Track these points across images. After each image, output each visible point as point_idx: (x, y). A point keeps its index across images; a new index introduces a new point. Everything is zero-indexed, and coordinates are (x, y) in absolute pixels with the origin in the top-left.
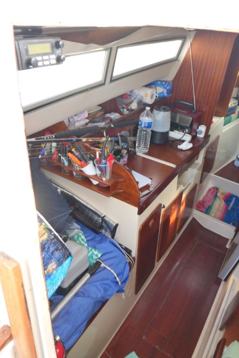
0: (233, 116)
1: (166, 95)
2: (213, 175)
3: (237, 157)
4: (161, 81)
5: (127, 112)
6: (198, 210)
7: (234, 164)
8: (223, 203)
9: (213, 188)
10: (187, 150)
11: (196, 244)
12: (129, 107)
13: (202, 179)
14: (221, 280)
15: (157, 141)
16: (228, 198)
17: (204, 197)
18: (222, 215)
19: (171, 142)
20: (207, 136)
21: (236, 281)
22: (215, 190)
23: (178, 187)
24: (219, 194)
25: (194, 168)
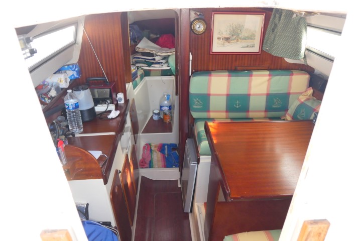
0: (138, 79)
1: (77, 76)
2: (141, 134)
3: (153, 113)
4: (68, 65)
5: (49, 100)
6: (142, 168)
7: (153, 120)
8: (159, 153)
9: (147, 144)
10: (117, 117)
11: (155, 196)
12: (49, 96)
13: (135, 140)
14: (188, 213)
15: (87, 119)
16: (161, 148)
17: (142, 156)
18: (163, 163)
19: (99, 116)
20: (127, 101)
21: (200, 206)
22: (148, 146)
23: (123, 151)
24: (153, 148)
25: (127, 131)
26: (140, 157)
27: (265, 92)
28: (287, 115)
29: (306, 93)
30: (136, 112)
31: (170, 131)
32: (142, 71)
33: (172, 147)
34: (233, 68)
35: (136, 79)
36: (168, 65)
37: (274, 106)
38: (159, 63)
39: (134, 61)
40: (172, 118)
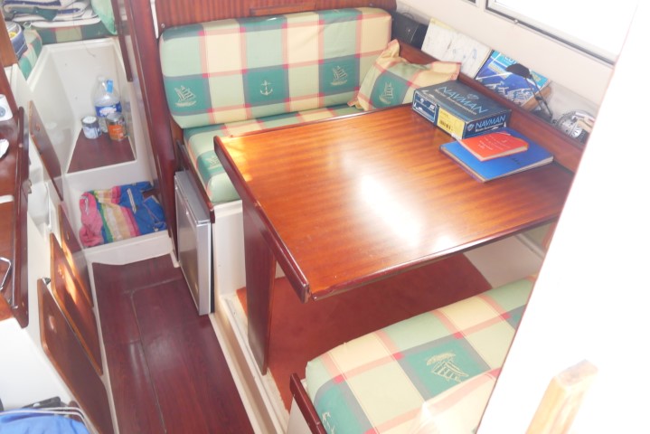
0: (29, 54)
2: (67, 175)
3: (83, 124)
6: (90, 247)
7: (87, 139)
8: (118, 208)
9: (85, 195)
10: (6, 155)
11: (132, 297)
13: (59, 192)
14: (207, 316)
16: (120, 195)
17: (82, 220)
18: (132, 226)
20: (18, 113)
21: (229, 298)
22: (90, 196)
23: (41, 231)
24: (101, 200)
25: (37, 180)
26: (78, 225)
27: (316, 57)
28: (359, 98)
29: (388, 52)
30: (43, 128)
31: (130, 157)
32: (35, 31)
33: (144, 190)
34: (246, 13)
35: (26, 54)
36: (94, 13)
37: (335, 84)
38: (71, 11)
39: (7, 10)
40: (127, 129)
